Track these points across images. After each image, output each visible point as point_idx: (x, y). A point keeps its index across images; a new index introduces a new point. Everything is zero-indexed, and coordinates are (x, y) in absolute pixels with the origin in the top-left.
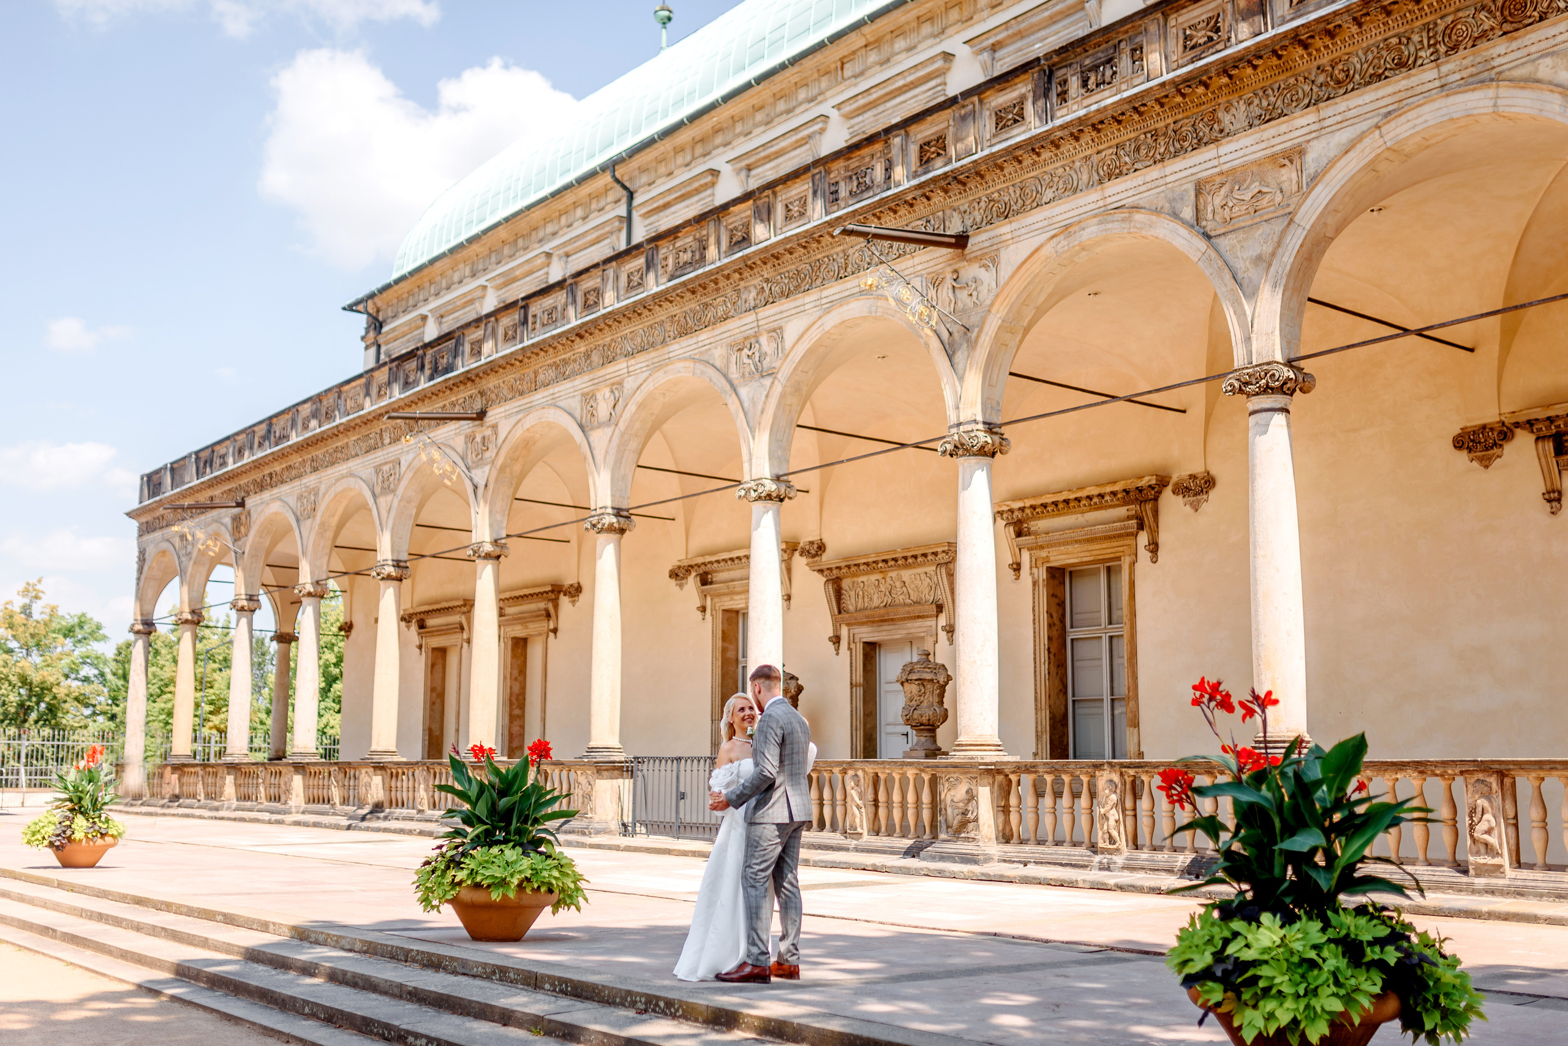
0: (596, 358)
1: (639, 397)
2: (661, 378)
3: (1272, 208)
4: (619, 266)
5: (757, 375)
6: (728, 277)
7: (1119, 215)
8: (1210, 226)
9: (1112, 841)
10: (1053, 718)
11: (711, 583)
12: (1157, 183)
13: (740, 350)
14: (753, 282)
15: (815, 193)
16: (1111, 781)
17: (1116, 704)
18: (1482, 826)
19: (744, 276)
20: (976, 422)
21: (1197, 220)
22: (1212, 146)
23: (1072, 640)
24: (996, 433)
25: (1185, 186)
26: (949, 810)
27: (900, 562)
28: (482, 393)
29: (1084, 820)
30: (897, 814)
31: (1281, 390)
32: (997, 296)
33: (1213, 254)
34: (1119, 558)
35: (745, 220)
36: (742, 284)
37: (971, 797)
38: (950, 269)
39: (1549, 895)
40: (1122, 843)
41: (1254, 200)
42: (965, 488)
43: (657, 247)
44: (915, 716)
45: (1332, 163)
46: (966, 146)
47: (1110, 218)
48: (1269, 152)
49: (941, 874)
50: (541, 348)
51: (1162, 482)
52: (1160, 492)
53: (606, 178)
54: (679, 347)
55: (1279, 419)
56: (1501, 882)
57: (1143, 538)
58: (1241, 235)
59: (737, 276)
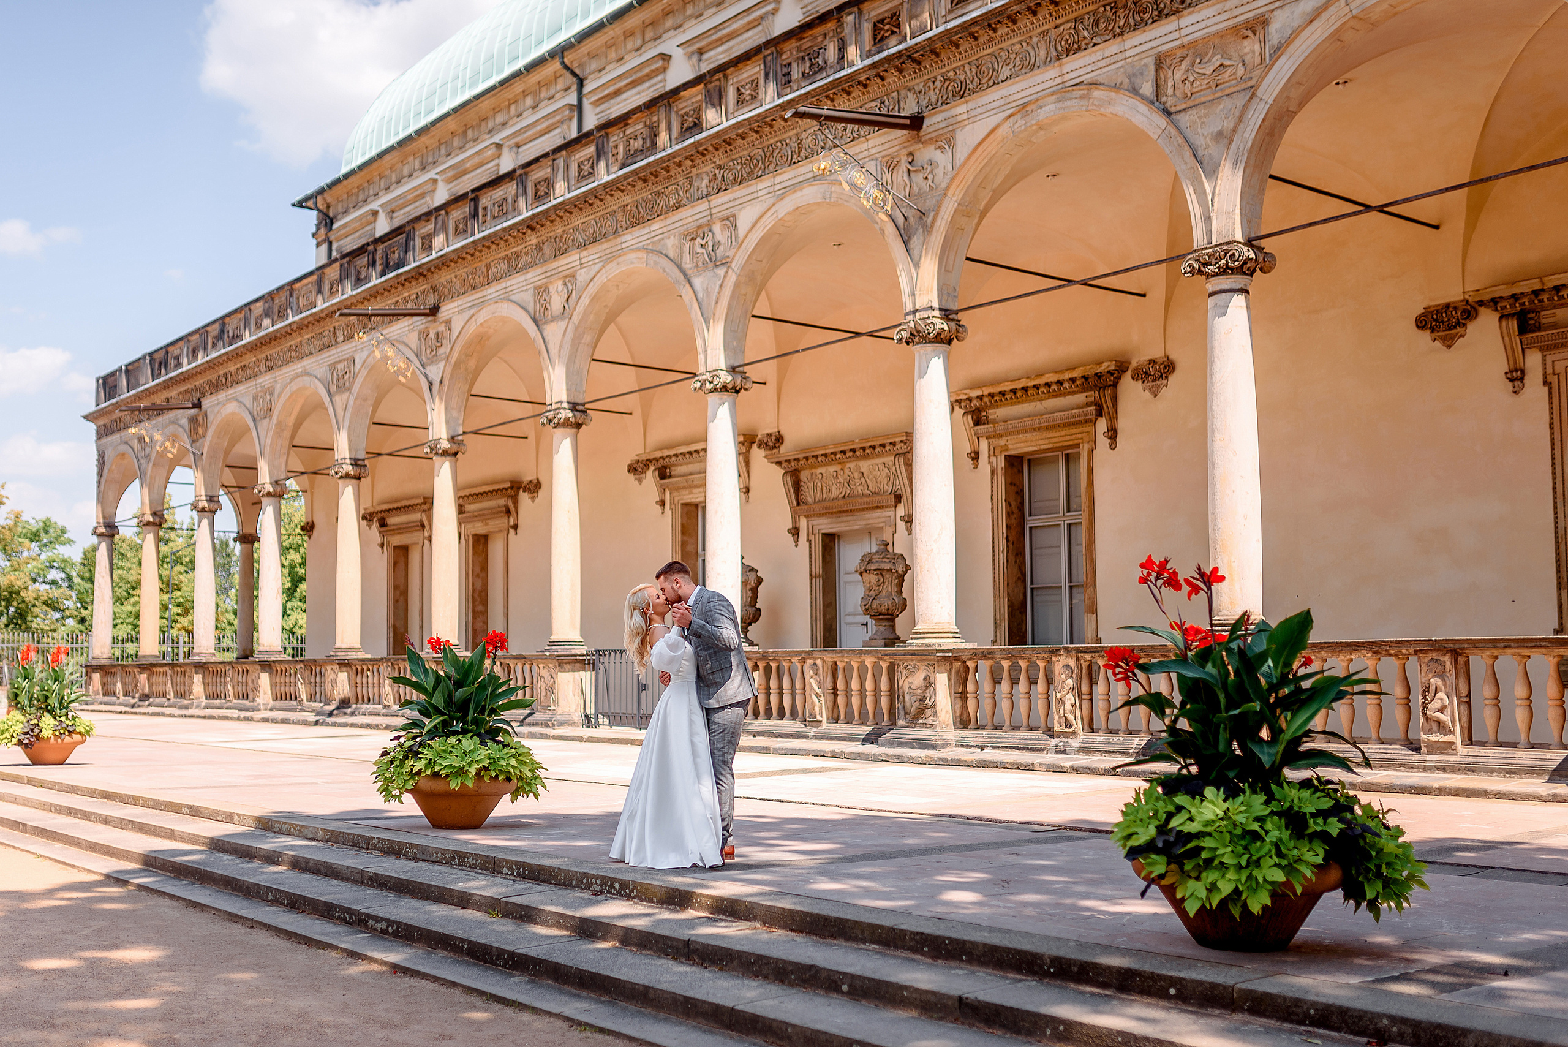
0: (547, 250)
1: (592, 289)
2: (614, 270)
3: (1234, 82)
4: (569, 155)
5: (711, 265)
6: (679, 164)
7: (1078, 92)
8: (1169, 102)
9: (1068, 724)
10: (1011, 606)
11: (670, 477)
12: (1116, 58)
13: (693, 239)
14: (705, 169)
15: (767, 75)
16: (1067, 666)
17: (1074, 591)
18: (1436, 704)
19: (696, 163)
20: (932, 308)
21: (1157, 95)
22: (1173, 17)
23: (1031, 528)
24: (953, 320)
25: (1145, 61)
26: (907, 698)
27: (858, 453)
28: (434, 289)
29: (1040, 705)
30: (855, 702)
31: (1240, 271)
32: (953, 179)
33: (1173, 131)
34: (1078, 446)
35: (696, 105)
36: (694, 171)
37: (929, 683)
38: (904, 152)
39: (1499, 771)
40: (1078, 726)
41: (1215, 74)
42: (921, 376)
43: (607, 134)
44: (874, 606)
45: (1296, 33)
46: (921, 23)
47: (1068, 95)
48: (1231, 23)
49: (899, 760)
50: (492, 241)
51: (1122, 368)
52: (1119, 378)
53: (556, 65)
54: (632, 238)
55: (1239, 300)
56: (1452, 759)
57: (1102, 425)
58: (1202, 111)
59: (689, 163)
